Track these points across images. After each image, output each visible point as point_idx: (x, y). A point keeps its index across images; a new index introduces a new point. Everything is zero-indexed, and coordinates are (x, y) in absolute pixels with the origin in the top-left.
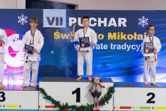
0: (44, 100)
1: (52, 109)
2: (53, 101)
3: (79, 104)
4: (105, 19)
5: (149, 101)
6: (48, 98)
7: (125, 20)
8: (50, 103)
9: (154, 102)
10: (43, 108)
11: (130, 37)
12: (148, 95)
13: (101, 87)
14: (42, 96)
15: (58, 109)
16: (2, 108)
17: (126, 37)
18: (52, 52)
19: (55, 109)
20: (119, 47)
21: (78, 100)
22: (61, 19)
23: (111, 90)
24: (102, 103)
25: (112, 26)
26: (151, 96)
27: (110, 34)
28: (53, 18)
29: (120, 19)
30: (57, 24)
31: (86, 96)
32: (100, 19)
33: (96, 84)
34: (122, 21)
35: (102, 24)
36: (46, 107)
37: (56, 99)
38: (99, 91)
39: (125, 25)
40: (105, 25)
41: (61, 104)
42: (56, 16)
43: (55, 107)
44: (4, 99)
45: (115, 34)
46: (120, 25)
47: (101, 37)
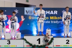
0: (26, 43)
1: (29, 47)
2: (30, 44)
3: (40, 45)
4: (49, 11)
5: (67, 43)
6: (27, 42)
7: (57, 12)
8: (28, 45)
9: (69, 43)
10: (25, 47)
11: (59, 18)
12: (67, 41)
13: (49, 38)
14: (25, 42)
15: (31, 47)
16: (9, 47)
17: (57, 18)
18: (28, 24)
19: (30, 47)
20: (55, 22)
21: (39, 43)
22: (32, 11)
23: (52, 39)
24: (49, 44)
25: (52, 14)
26: (68, 41)
27: (51, 17)
28: (29, 11)
29: (55, 11)
30: (30, 13)
31: (43, 41)
32: (47, 11)
33: (47, 37)
34: (56, 12)
35: (48, 13)
36: (27, 46)
37: (31, 43)
38: (48, 40)
39: (57, 14)
40: (49, 14)
41: (33, 45)
42: (29, 10)
43: (30, 46)
44: (10, 43)
45: (53, 17)
46: (55, 14)
47: (47, 18)
